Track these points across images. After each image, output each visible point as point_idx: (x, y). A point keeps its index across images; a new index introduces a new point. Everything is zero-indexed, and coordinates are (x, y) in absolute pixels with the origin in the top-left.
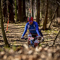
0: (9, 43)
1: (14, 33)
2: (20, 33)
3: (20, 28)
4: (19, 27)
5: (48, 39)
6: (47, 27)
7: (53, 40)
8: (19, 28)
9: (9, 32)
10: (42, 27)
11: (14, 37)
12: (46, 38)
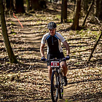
0: (16, 54)
1: (25, 35)
2: (34, 34)
3: (35, 25)
4: (32, 23)
5: (81, 47)
6: (80, 24)
7: (89, 49)
8: (33, 25)
9: (16, 33)
10: (71, 24)
11: (23, 43)
12: (77, 45)
